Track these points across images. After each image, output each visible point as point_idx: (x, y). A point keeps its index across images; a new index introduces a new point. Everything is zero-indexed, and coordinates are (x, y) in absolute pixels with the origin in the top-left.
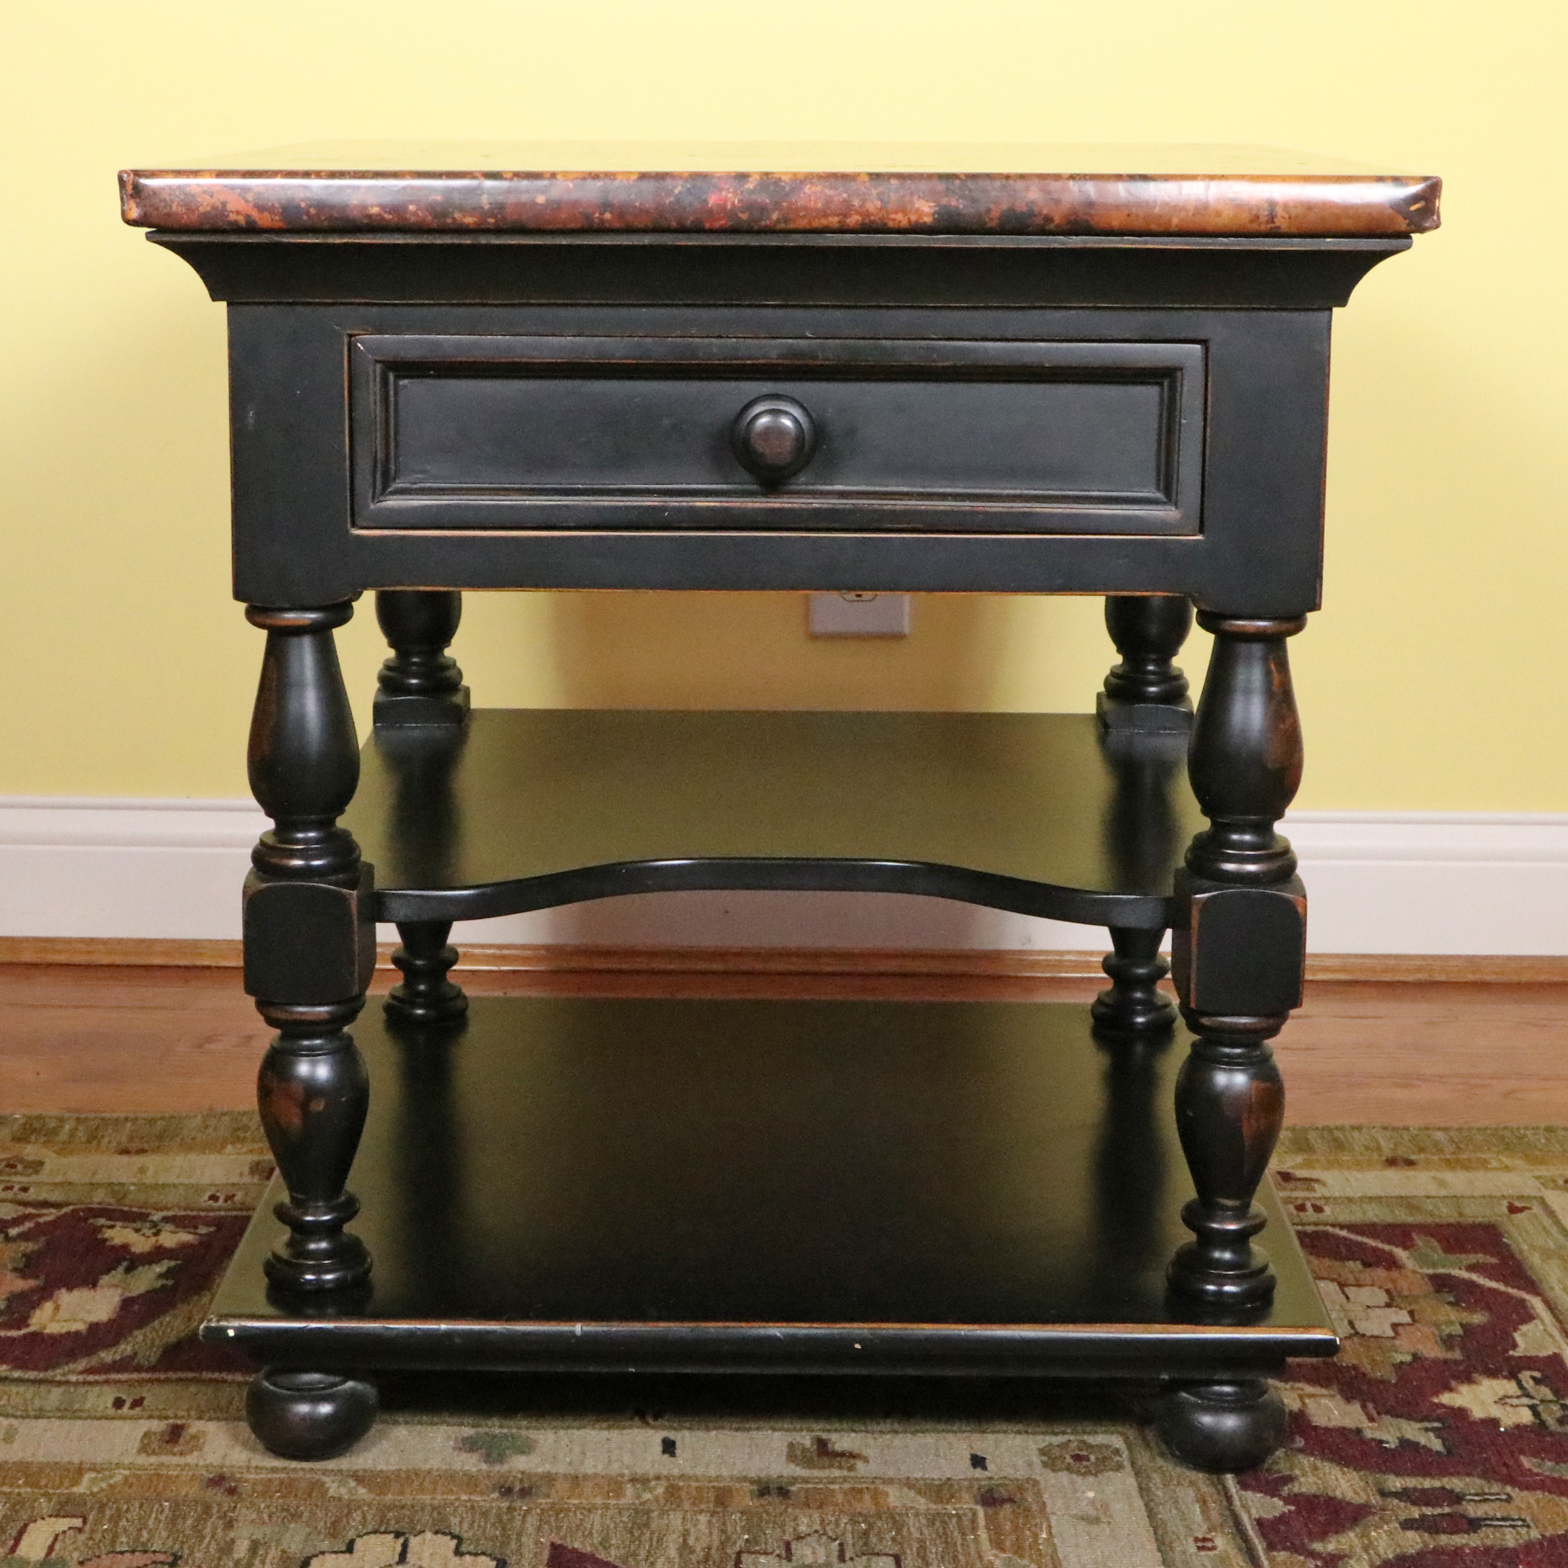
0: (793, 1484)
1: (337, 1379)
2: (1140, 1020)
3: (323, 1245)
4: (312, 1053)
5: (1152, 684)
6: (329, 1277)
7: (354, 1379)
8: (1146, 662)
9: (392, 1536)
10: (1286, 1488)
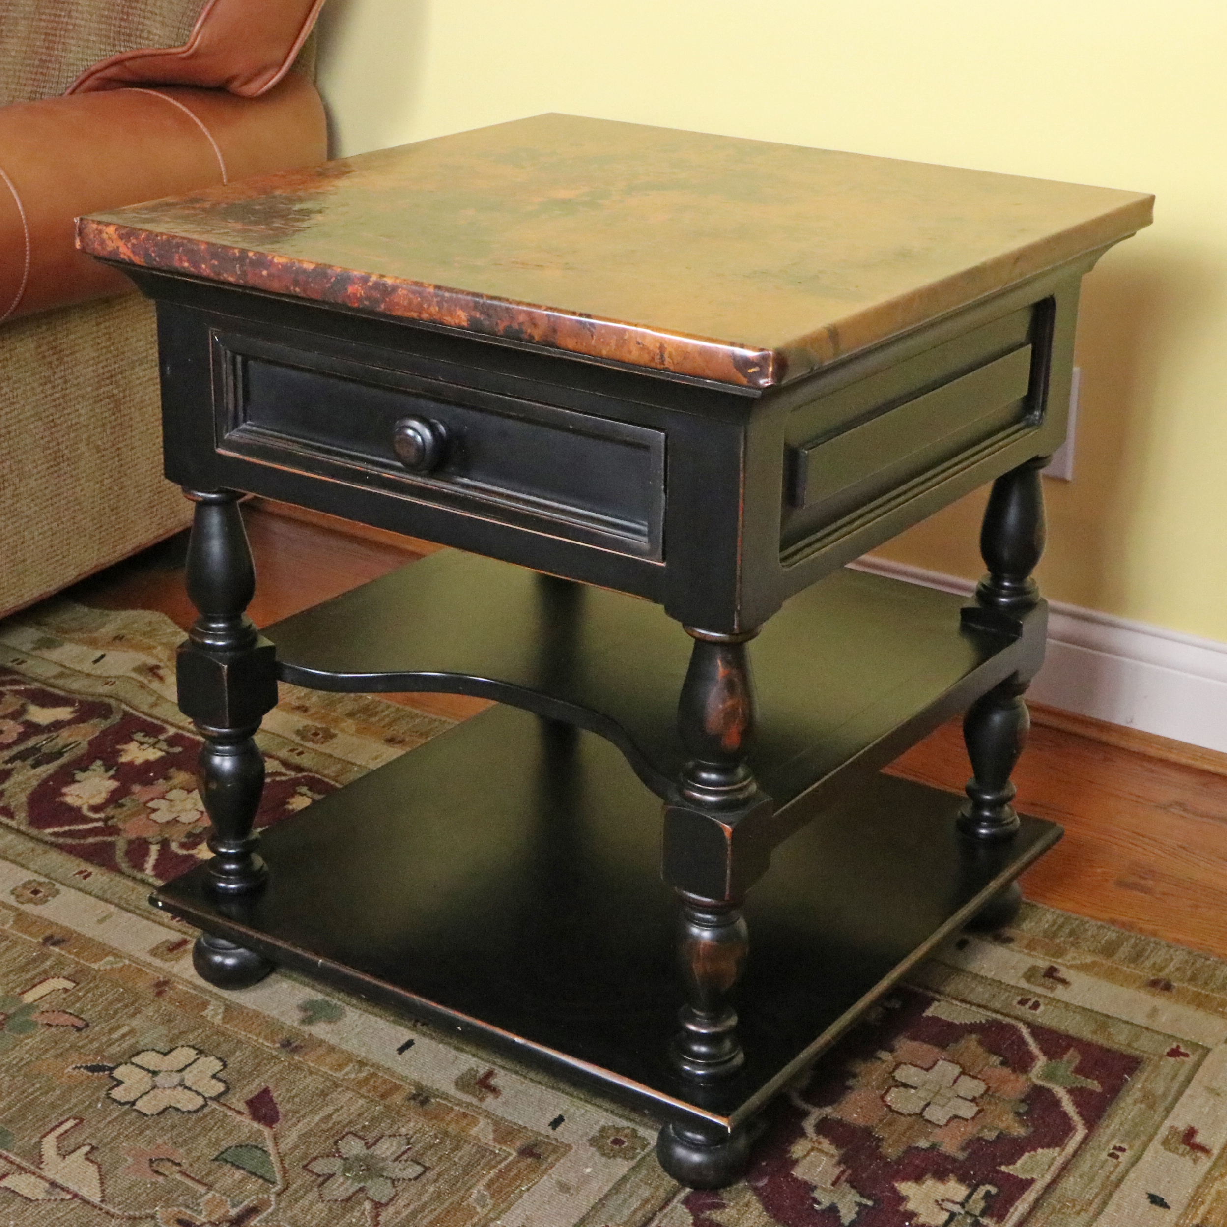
0: (436, 1096)
1: (233, 946)
2: (983, 831)
3: (233, 867)
4: (222, 754)
5: (1004, 597)
6: (233, 886)
7: (245, 947)
8: (1003, 579)
9: (195, 1052)
10: (708, 1212)
